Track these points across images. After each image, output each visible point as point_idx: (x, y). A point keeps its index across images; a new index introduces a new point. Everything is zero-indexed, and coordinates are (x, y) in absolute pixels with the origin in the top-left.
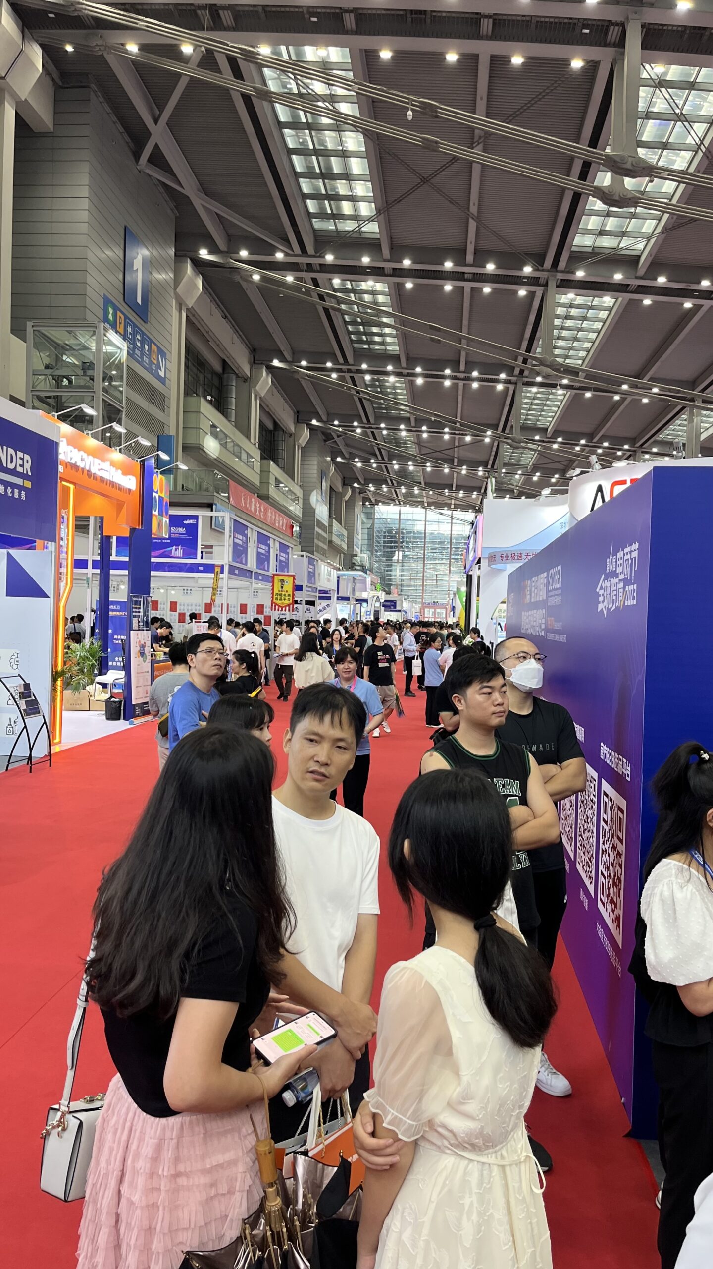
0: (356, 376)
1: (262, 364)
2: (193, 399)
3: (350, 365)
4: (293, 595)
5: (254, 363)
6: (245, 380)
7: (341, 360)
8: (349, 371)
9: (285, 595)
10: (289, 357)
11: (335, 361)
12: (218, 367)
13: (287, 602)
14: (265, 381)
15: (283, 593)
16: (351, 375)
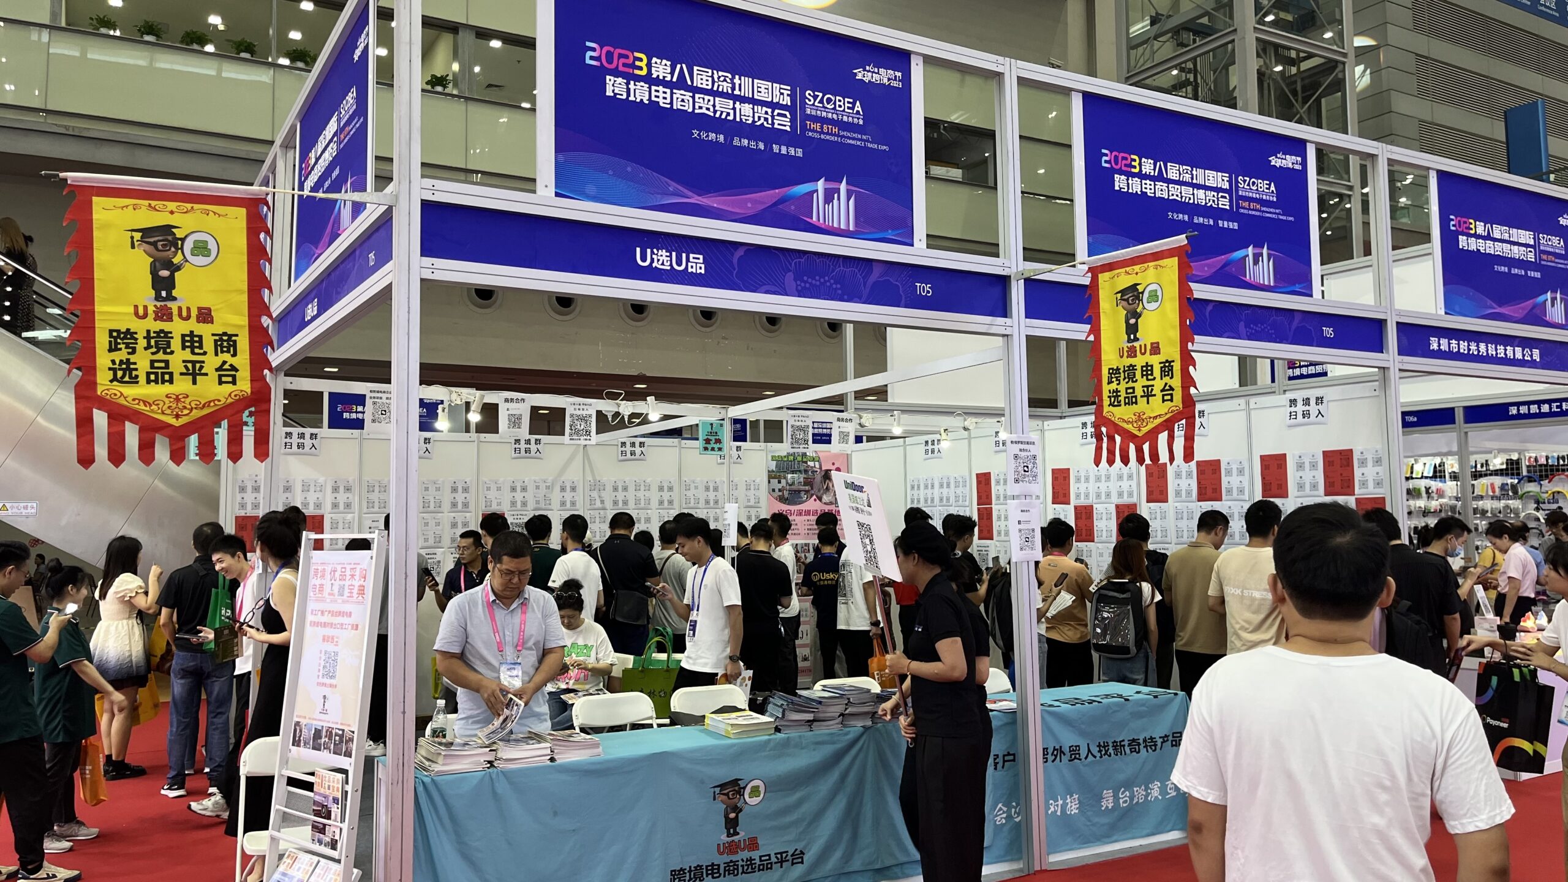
4: (1187, 360)
9: (1147, 370)
13: (1158, 408)
15: (1139, 361)
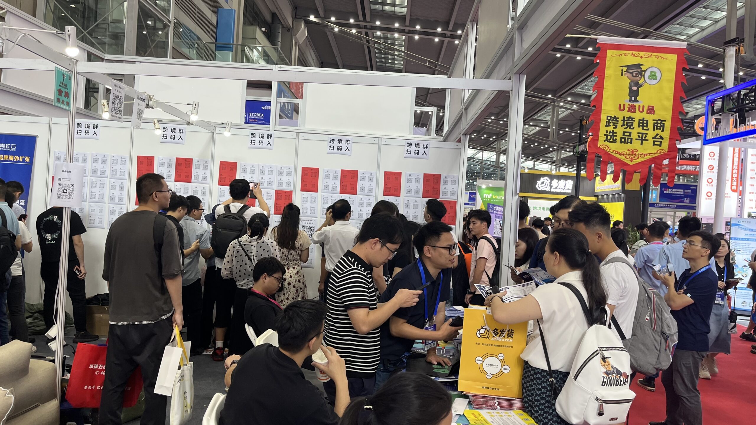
0: (370, 32)
1: (301, 18)
2: (250, 28)
3: (367, 22)
5: (296, 17)
6: (289, 29)
7: (361, 18)
8: (366, 27)
10: (322, 14)
11: (357, 19)
12: (268, 18)
14: (303, 32)
16: (367, 30)
